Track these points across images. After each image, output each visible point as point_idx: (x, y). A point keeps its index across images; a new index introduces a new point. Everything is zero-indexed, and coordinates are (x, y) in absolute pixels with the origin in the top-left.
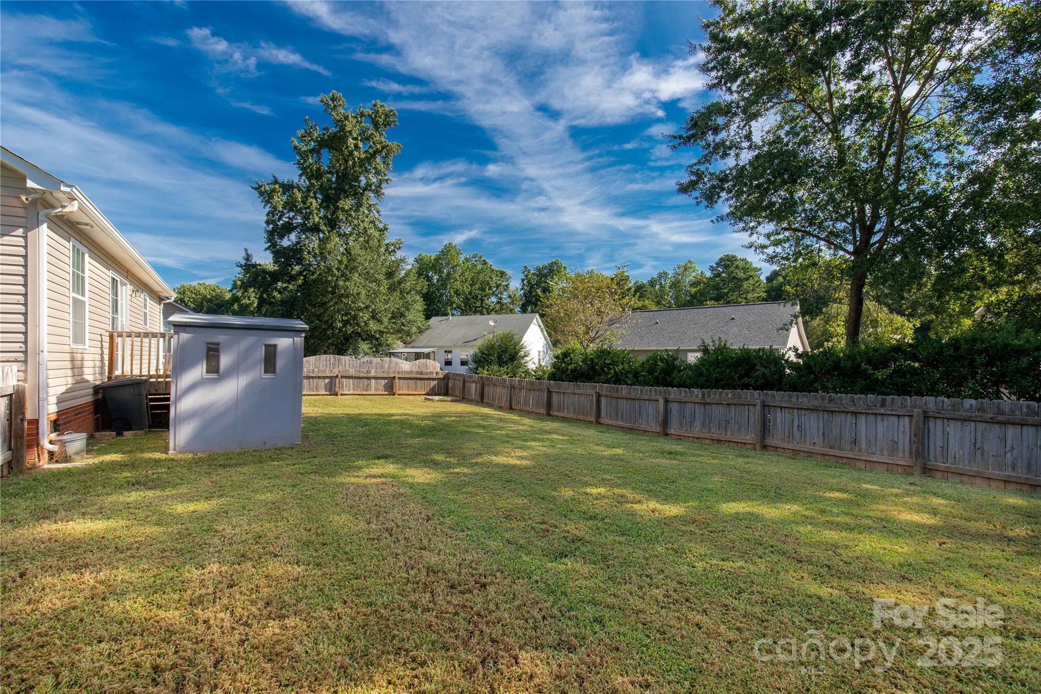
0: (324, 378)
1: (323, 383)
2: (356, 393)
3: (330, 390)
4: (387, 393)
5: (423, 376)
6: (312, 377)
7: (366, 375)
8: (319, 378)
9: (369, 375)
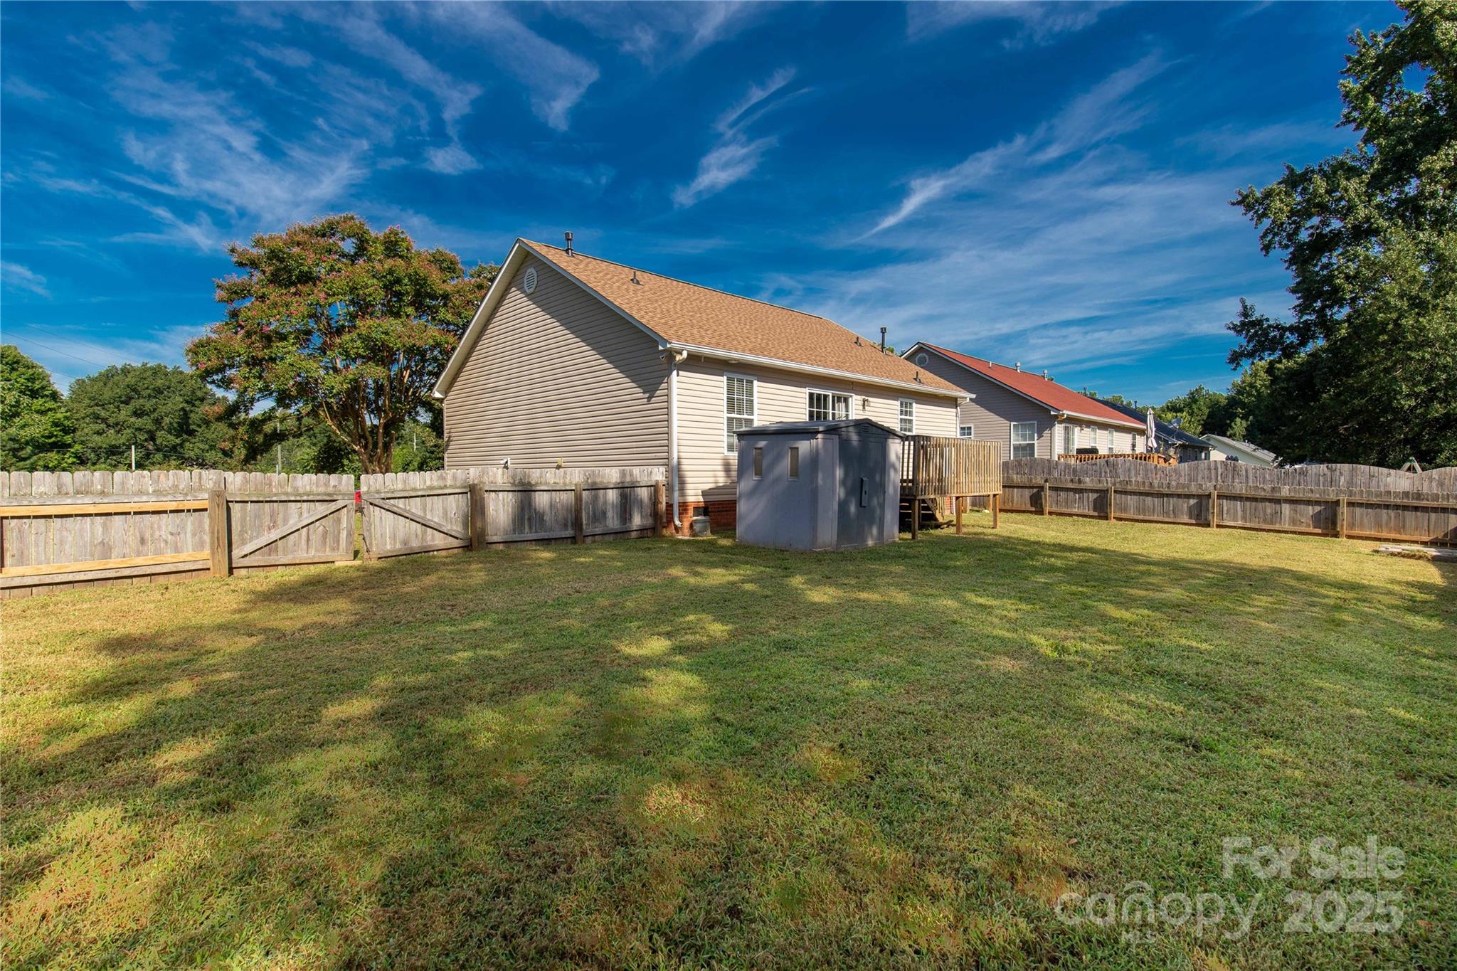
0: (1188, 496)
1: (1185, 505)
2: (1248, 525)
3: (1198, 516)
4: (1319, 531)
5: (1424, 503)
6: (1168, 495)
7: (1268, 495)
8: (1179, 496)
9: (1277, 495)
